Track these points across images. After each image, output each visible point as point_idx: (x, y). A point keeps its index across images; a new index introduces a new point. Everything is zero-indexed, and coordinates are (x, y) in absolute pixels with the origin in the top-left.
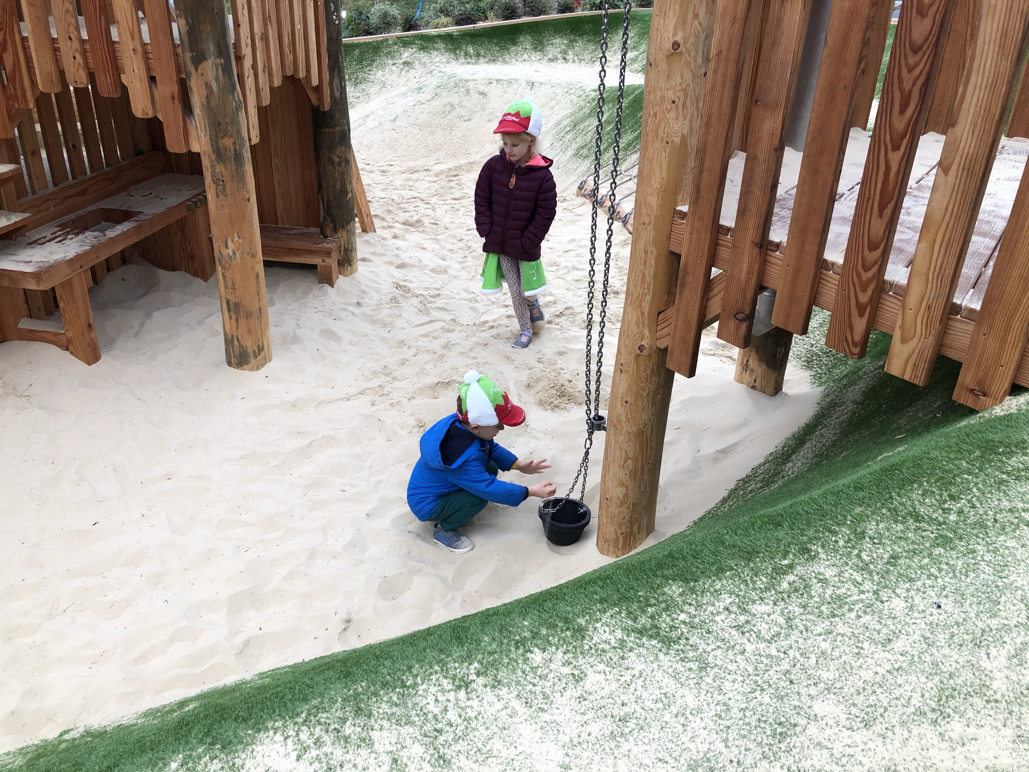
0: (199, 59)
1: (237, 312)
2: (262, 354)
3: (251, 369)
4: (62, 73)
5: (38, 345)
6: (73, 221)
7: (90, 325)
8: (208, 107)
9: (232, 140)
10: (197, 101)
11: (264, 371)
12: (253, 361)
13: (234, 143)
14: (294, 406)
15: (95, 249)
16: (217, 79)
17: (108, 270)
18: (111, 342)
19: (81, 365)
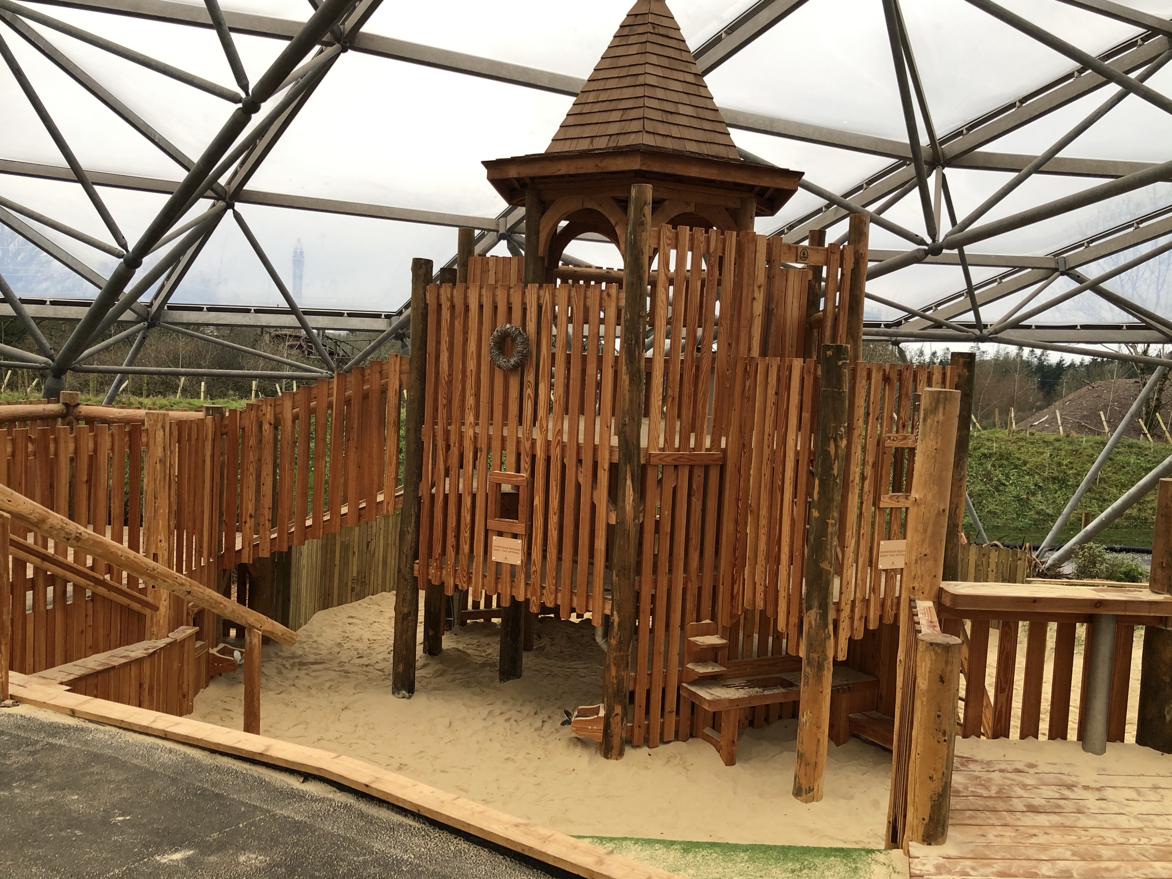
0: (809, 608)
1: (801, 760)
2: (811, 794)
3: (802, 801)
4: (754, 602)
5: (708, 745)
6: (758, 680)
7: (733, 742)
8: (808, 634)
9: (818, 655)
10: (805, 628)
11: (810, 805)
12: (804, 796)
13: (819, 657)
14: (811, 832)
15: (750, 698)
16: (816, 620)
17: (780, 718)
18: (748, 759)
19: (722, 763)
